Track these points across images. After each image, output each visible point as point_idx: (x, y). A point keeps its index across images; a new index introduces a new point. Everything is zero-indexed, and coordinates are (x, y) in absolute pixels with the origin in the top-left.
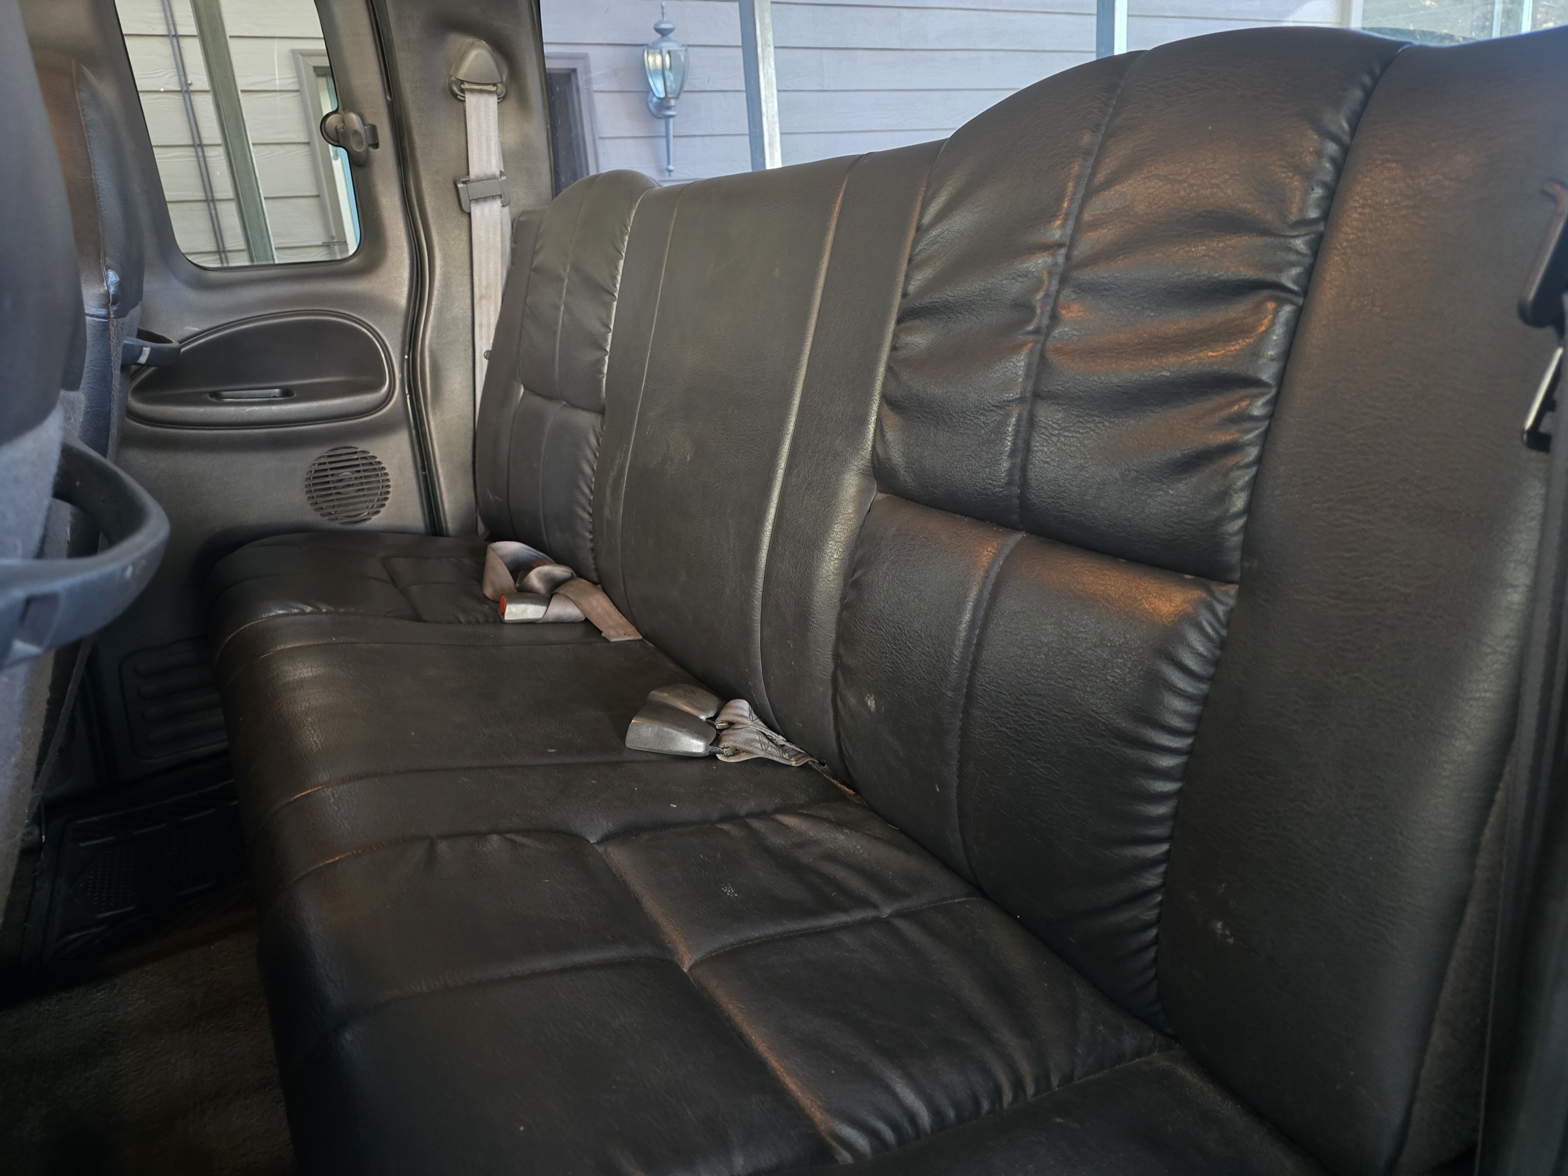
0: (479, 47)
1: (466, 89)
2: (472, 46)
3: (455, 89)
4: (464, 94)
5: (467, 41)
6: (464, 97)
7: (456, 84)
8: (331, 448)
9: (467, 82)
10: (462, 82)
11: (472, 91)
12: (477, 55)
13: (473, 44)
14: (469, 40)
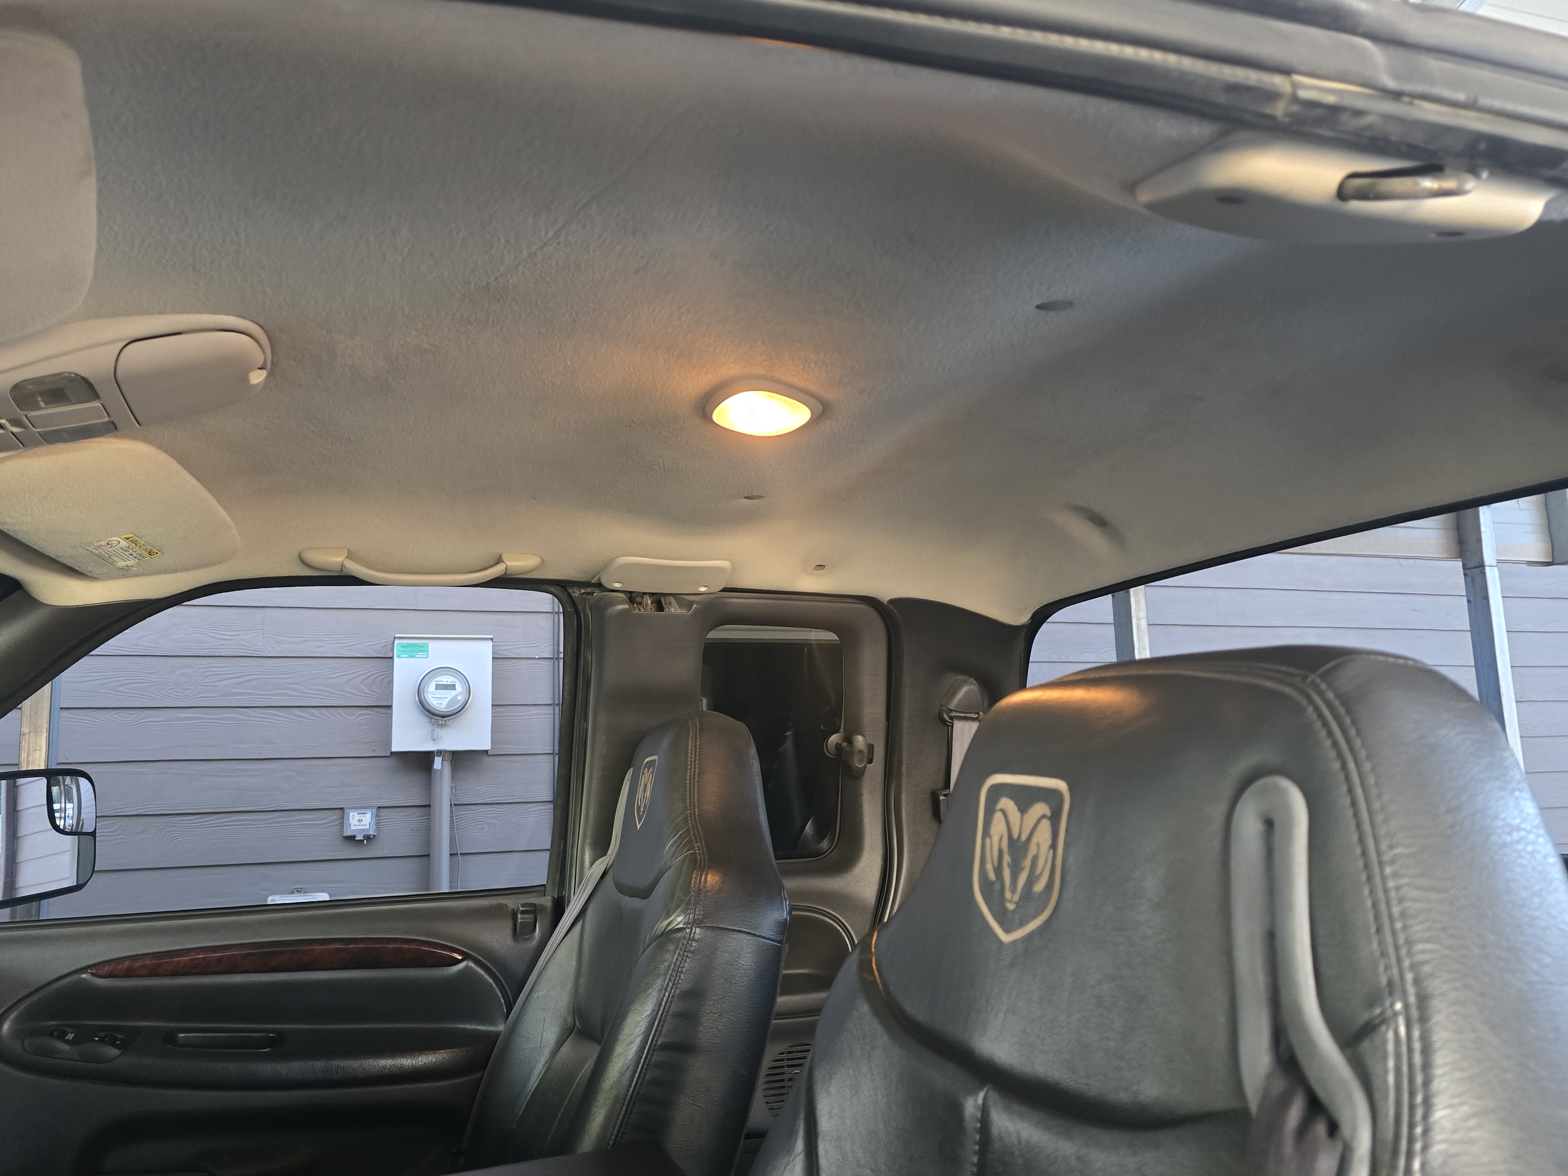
0: (971, 684)
1: (954, 716)
2: (964, 682)
3: (945, 716)
4: (953, 721)
5: (959, 678)
6: (953, 723)
7: (946, 712)
8: (791, 1044)
9: (954, 711)
10: (951, 711)
11: (960, 718)
12: (967, 692)
13: (965, 681)
14: (961, 678)
